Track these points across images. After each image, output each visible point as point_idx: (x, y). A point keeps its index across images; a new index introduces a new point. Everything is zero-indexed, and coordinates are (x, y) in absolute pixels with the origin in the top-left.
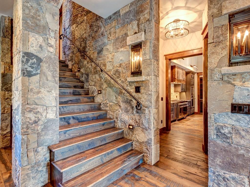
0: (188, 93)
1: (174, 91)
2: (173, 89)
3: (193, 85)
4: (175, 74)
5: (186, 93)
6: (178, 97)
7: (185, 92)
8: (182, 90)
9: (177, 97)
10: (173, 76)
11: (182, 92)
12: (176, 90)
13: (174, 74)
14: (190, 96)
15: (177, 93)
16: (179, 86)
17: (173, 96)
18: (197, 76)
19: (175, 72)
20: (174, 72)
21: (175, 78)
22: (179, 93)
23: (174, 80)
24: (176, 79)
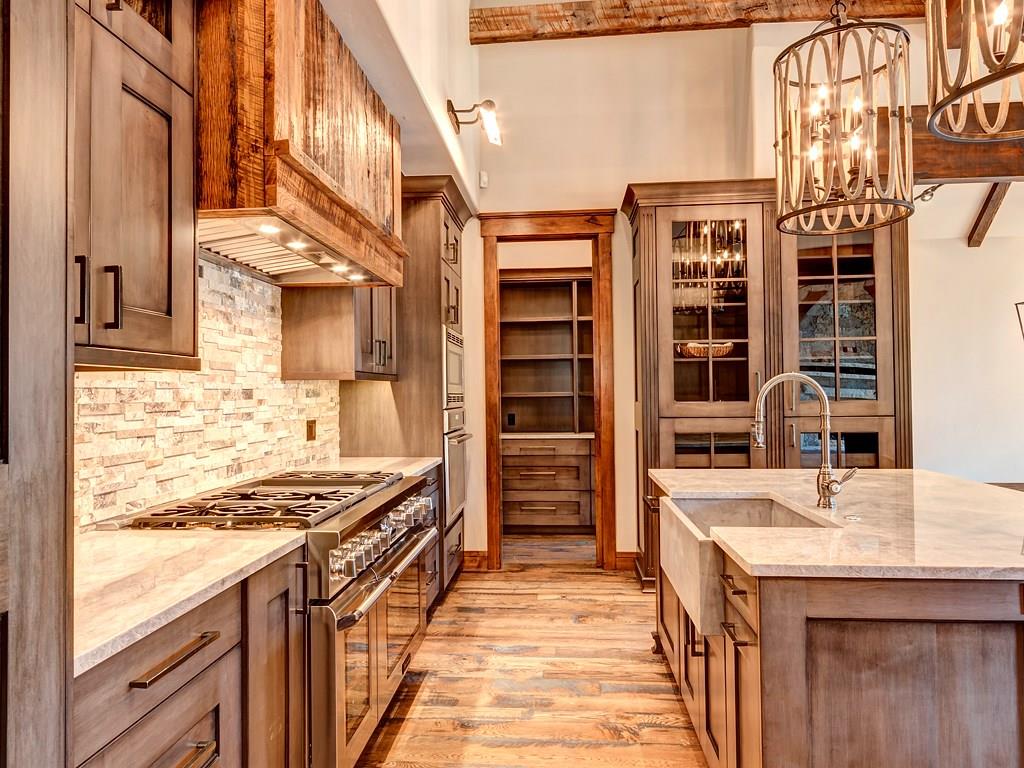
0: (415, 390)
1: (275, 368)
2: (264, 339)
3: (454, 314)
4: (268, 76)
5: (403, 384)
6: (329, 430)
7: (395, 378)
8: (366, 352)
9: (311, 436)
10: (233, 109)
11: (365, 375)
12: (306, 361)
13: (252, 67)
14: (436, 414)
15: (316, 394)
16: (336, 313)
17: (268, 425)
18: (481, 241)
19: (268, 42)
20: (251, 38)
21: (267, 140)
22: (330, 392)
23: (252, 165)
24: (282, 147)
